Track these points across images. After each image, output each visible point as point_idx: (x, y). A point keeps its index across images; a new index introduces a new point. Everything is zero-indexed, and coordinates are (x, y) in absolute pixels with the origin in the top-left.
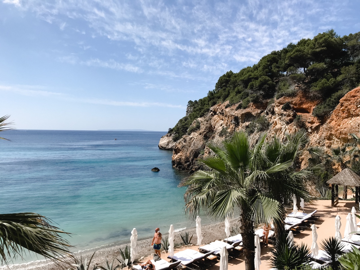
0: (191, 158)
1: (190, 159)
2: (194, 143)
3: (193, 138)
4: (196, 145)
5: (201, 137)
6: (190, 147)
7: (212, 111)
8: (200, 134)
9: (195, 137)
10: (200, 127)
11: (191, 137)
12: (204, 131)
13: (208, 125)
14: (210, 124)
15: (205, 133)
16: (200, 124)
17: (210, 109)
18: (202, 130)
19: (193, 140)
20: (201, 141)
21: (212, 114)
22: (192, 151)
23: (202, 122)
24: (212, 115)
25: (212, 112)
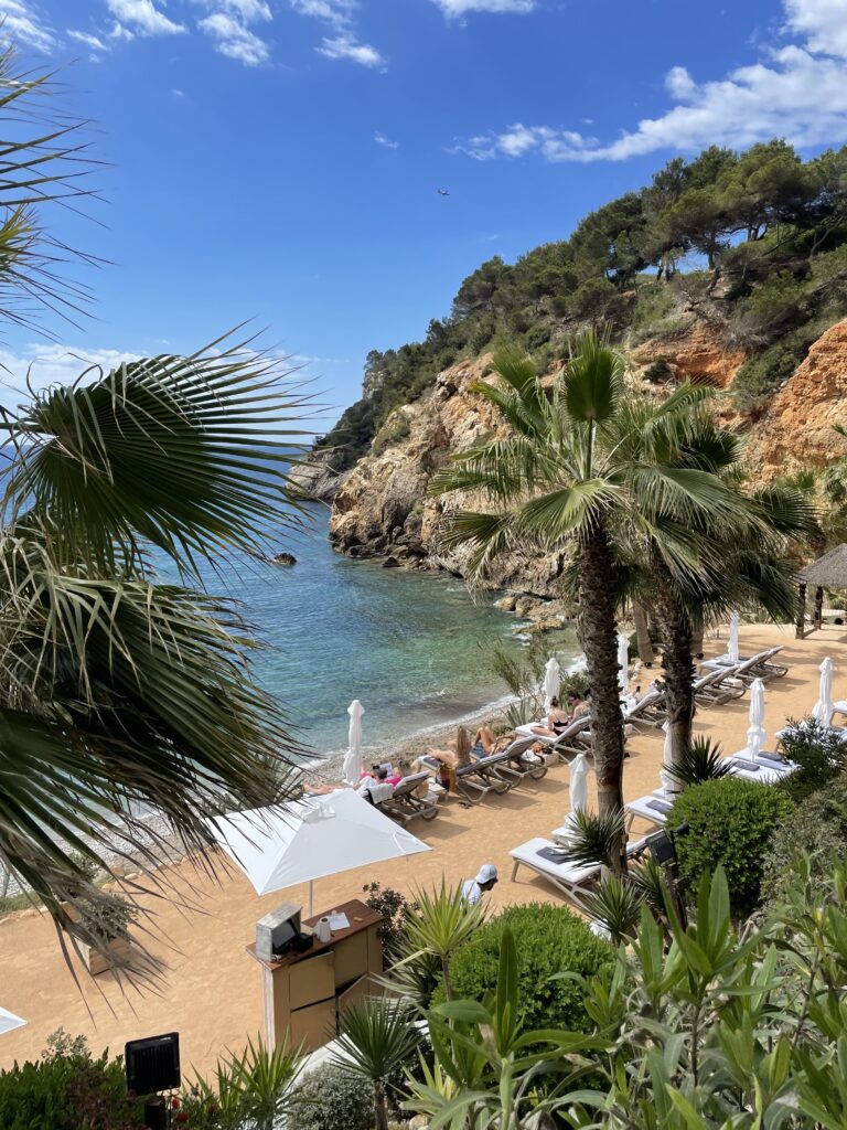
0: (387, 523)
1: (384, 529)
2: (395, 480)
3: (390, 466)
5: (414, 462)
6: (381, 491)
7: (442, 384)
8: (411, 453)
10: (409, 433)
11: (384, 461)
16: (409, 422)
17: (439, 379)
18: (415, 443)
21: (444, 394)
22: (387, 503)
23: (414, 417)
24: (446, 397)
25: (443, 389)
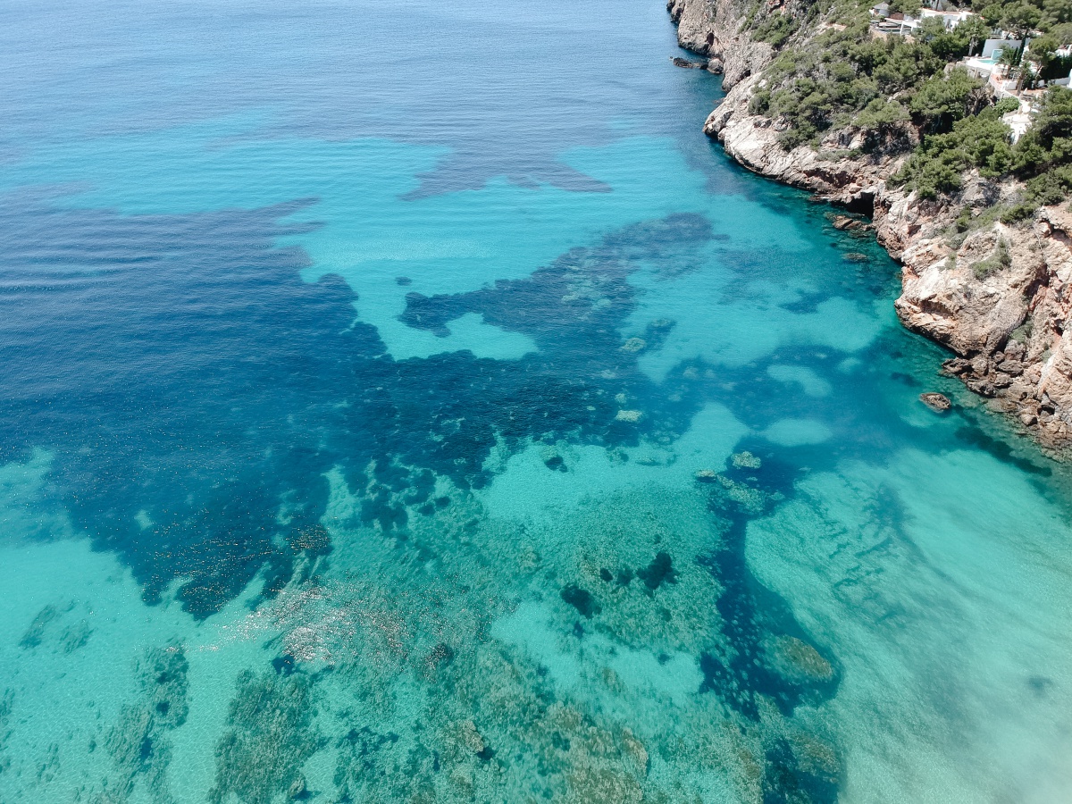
4: (1003, 314)
9: (1003, 294)
12: (1026, 279)
13: (1037, 263)
14: (1042, 261)
15: (1028, 283)
19: (995, 300)
20: (1015, 307)
